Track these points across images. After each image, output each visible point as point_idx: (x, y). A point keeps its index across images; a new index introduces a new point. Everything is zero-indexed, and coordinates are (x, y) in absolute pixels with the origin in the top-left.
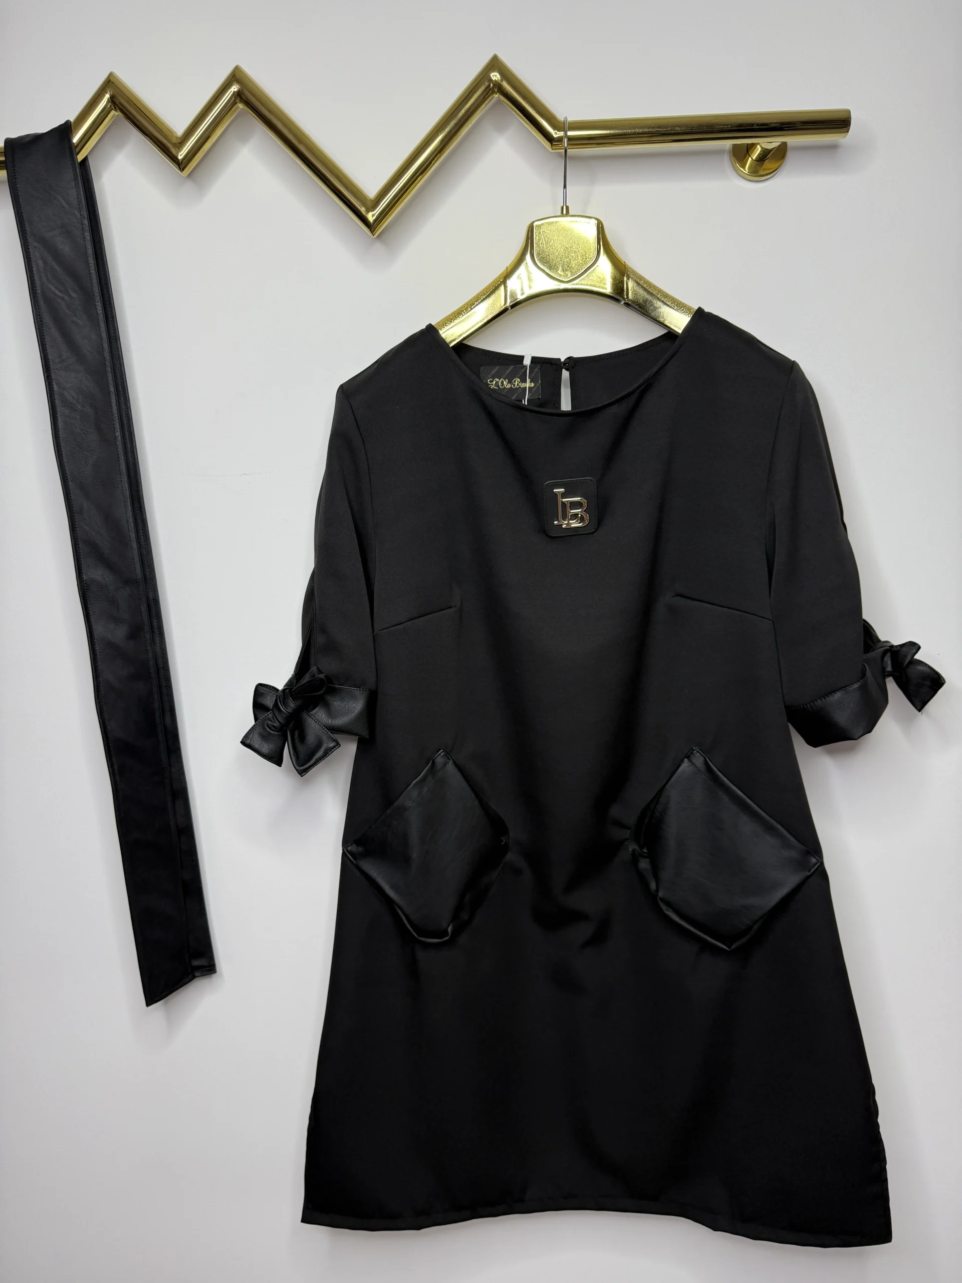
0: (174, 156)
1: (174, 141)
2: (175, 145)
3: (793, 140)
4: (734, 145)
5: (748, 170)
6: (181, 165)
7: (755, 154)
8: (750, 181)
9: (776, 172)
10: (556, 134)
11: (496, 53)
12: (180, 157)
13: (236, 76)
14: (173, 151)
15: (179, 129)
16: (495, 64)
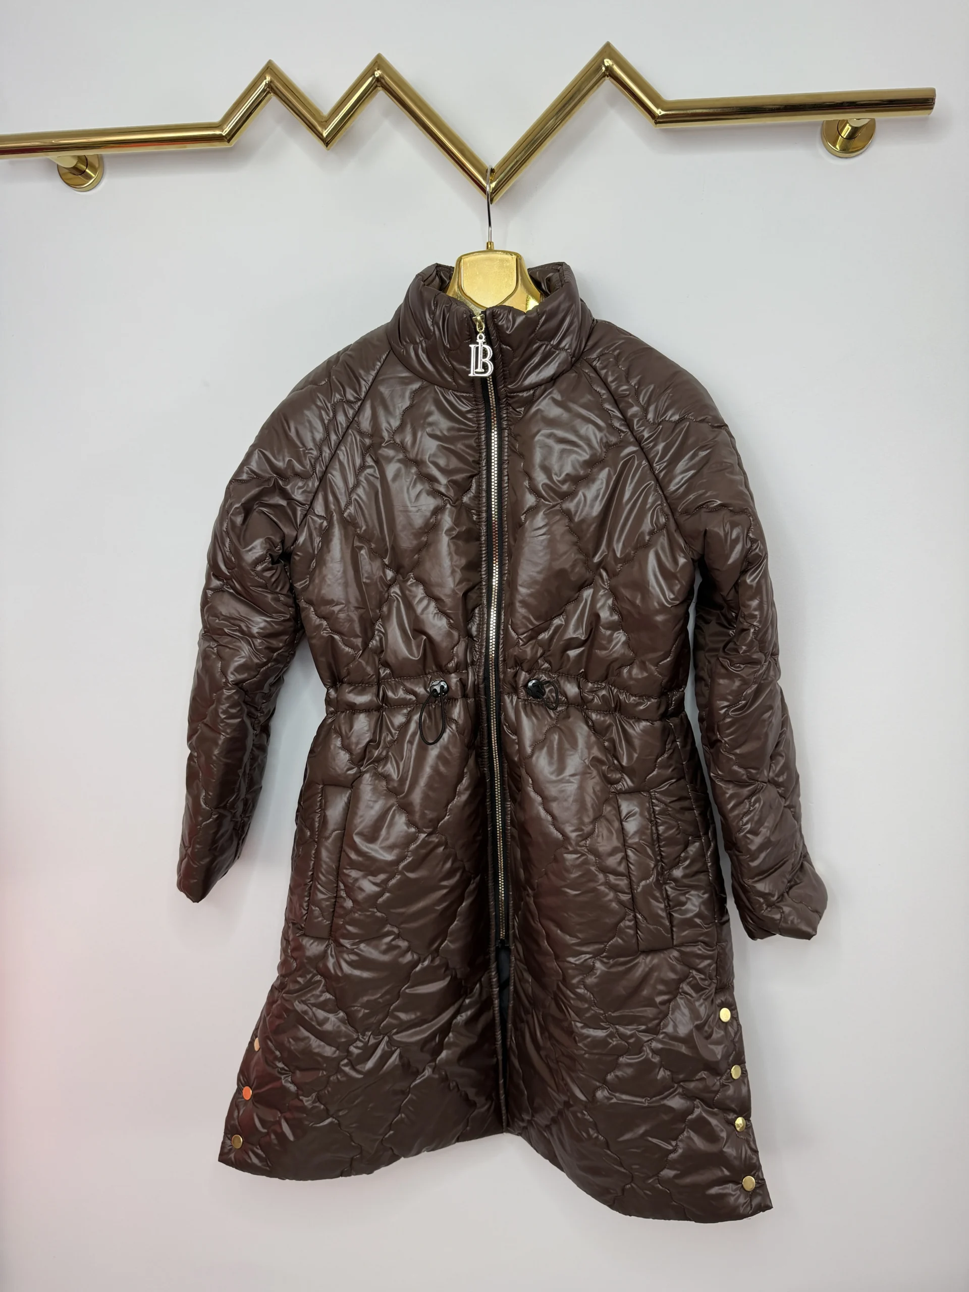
0: (319, 132)
1: (323, 120)
2: (320, 123)
3: (880, 117)
4: (827, 122)
5: (840, 148)
6: (327, 142)
7: (845, 132)
8: (840, 157)
9: (865, 149)
10: (659, 112)
11: (610, 42)
12: (325, 134)
13: (379, 62)
14: (320, 129)
15: (326, 110)
16: (608, 50)
